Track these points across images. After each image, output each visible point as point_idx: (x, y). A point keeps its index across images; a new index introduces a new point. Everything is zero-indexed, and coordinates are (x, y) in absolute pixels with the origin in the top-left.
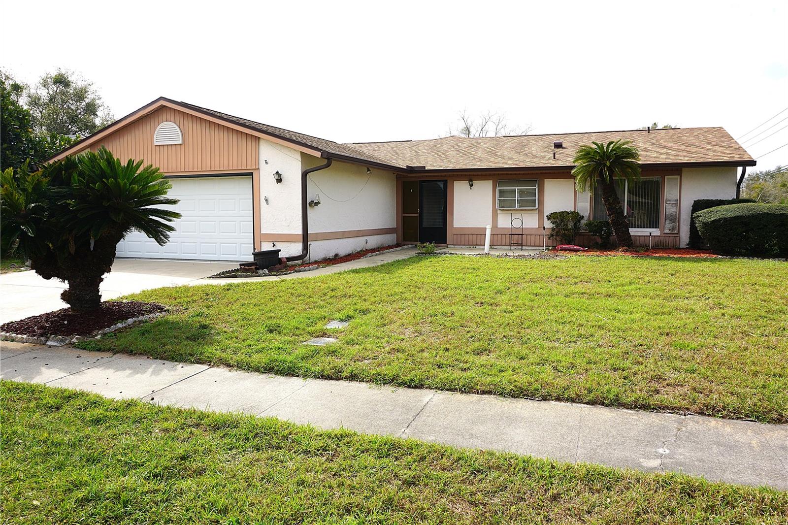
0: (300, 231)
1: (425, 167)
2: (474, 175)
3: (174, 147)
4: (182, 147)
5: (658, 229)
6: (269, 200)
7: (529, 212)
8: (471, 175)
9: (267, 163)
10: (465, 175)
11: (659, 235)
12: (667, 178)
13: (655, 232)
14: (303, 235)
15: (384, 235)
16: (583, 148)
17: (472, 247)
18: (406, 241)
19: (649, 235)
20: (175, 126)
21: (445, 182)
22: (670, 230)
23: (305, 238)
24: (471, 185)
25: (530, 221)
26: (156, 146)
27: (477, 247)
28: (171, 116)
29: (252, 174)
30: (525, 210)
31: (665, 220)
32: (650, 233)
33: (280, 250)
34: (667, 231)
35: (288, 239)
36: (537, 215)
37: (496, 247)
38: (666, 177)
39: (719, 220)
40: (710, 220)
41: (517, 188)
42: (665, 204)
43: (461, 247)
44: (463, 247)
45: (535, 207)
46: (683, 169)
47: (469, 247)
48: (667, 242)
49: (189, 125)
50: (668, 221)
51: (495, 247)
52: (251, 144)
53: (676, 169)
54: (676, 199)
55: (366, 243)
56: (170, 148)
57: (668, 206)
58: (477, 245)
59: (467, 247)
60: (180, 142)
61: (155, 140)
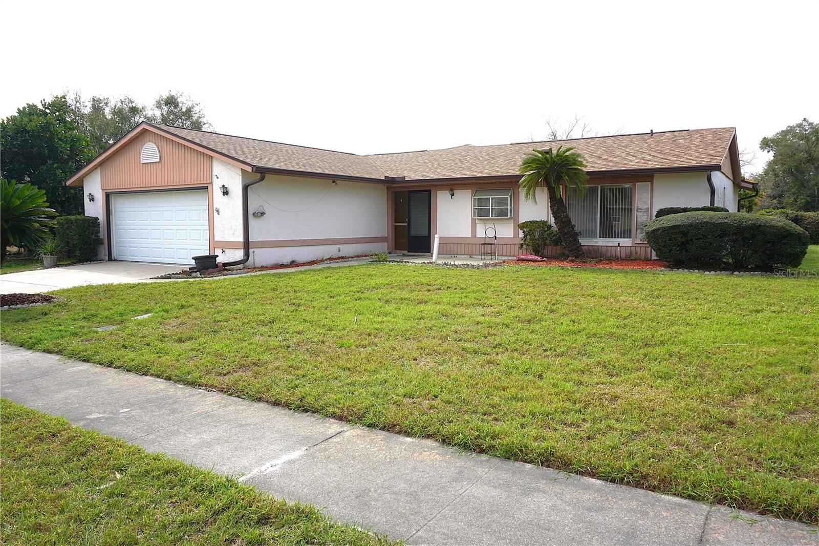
0: (241, 239)
1: (405, 177)
2: (454, 185)
3: (155, 164)
4: (160, 163)
5: (631, 239)
6: (220, 210)
7: (502, 222)
8: (452, 185)
9: (218, 178)
10: (447, 185)
11: (630, 245)
12: (638, 185)
13: (626, 242)
14: (244, 242)
15: (368, 244)
16: (530, 156)
17: (453, 256)
18: (397, 250)
19: (617, 245)
20: (155, 146)
21: (430, 191)
22: (641, 240)
23: (247, 245)
24: (452, 195)
25: (506, 231)
26: (143, 163)
27: (458, 256)
28: (152, 138)
29: (207, 188)
30: (502, 219)
31: (637, 229)
32: (619, 244)
33: (218, 256)
34: (638, 241)
35: (232, 245)
36: (513, 224)
37: (475, 257)
38: (637, 183)
39: (658, 230)
40: (651, 229)
41: (490, 197)
42: (636, 212)
43: (443, 256)
44: (445, 256)
45: (508, 216)
46: (655, 175)
47: (450, 256)
48: (639, 253)
49: (164, 145)
50: (639, 231)
51: (473, 257)
52: (207, 161)
53: (646, 175)
54: (647, 207)
55: (339, 251)
56: (152, 164)
57: (639, 214)
58: (457, 255)
59: (449, 256)
60: (158, 160)
61: (141, 160)
